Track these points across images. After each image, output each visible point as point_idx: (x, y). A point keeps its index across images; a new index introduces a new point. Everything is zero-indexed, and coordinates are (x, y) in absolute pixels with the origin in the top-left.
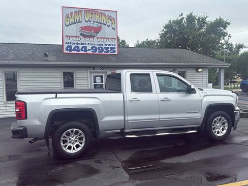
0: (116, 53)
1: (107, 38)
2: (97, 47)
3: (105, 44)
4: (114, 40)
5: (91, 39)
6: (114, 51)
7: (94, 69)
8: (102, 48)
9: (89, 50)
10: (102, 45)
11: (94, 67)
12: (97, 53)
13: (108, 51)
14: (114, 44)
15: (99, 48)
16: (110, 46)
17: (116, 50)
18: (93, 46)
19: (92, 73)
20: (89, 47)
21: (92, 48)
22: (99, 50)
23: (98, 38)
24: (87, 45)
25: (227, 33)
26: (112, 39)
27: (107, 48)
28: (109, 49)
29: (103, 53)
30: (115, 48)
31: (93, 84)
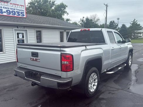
0: (25, 17)
1: (18, 5)
2: (11, 10)
3: (17, 9)
4: (23, 7)
5: (6, 4)
6: (24, 15)
7: (18, 28)
8: (14, 11)
9: (5, 12)
10: (15, 9)
11: (18, 26)
12: (11, 15)
13: (19, 15)
14: (23, 9)
15: (12, 11)
16: (20, 11)
17: (25, 14)
18: (8, 9)
19: (16, 31)
20: (4, 10)
21: (7, 11)
22: (12, 13)
23: (11, 4)
24: (3, 8)
25: (67, 12)
26: (21, 6)
27: (18, 13)
28: (20, 13)
29: (16, 16)
30: (24, 13)
31: (17, 39)
